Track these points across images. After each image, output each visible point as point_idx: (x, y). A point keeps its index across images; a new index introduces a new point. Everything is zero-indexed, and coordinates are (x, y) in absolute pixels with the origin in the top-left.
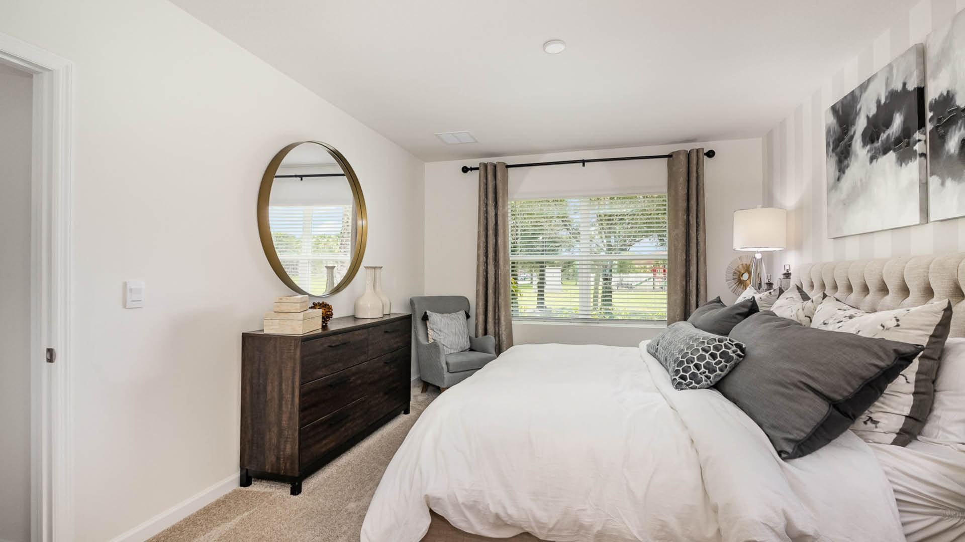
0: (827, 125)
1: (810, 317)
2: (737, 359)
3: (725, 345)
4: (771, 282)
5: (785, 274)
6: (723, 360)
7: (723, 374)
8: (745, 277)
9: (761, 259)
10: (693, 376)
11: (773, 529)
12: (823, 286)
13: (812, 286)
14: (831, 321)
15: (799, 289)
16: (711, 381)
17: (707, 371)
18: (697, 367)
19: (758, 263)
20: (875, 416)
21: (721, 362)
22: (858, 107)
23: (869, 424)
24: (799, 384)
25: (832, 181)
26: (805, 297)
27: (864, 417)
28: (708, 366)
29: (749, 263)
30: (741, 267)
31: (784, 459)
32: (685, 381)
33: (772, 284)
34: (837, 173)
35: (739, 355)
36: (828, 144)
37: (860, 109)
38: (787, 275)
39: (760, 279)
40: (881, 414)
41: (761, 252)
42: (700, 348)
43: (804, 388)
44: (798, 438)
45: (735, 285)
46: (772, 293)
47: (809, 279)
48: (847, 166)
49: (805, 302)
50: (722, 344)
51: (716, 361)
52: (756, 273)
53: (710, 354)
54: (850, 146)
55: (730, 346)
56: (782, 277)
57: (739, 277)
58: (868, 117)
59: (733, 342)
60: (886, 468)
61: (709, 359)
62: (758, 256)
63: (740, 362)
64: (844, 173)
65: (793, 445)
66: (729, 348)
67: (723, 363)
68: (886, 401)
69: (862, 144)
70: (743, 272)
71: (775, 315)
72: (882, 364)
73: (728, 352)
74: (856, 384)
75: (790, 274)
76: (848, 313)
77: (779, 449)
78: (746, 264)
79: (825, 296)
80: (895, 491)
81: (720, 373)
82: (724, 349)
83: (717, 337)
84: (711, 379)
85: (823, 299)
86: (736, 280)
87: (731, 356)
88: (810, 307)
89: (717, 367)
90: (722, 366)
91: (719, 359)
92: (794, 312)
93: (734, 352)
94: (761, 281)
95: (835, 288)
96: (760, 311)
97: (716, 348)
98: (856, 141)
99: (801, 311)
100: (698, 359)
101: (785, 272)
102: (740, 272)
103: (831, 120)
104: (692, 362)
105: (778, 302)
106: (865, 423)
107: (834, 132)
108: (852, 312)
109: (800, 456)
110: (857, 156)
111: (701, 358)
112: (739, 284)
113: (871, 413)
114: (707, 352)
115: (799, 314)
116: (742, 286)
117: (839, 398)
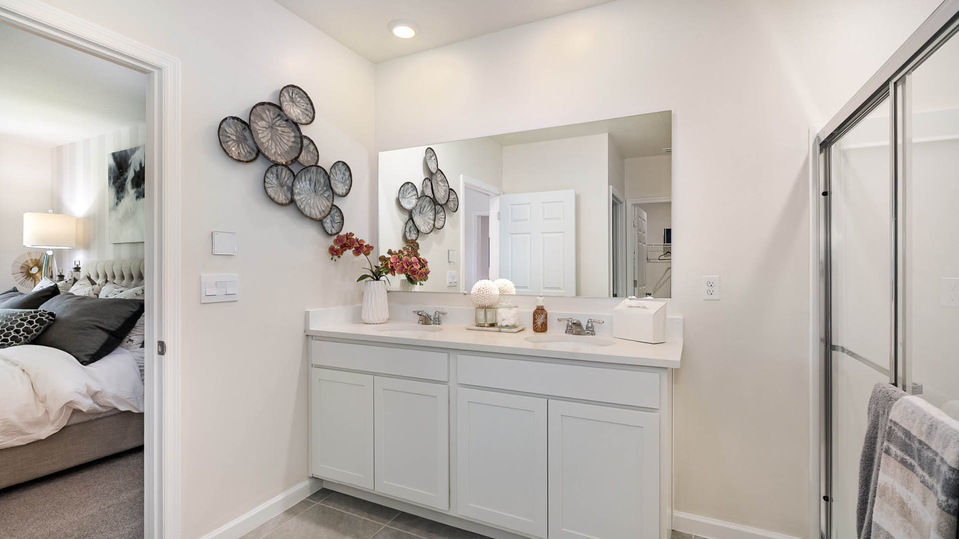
0: (109, 165)
1: (97, 295)
2: (49, 323)
3: (40, 315)
4: (63, 274)
5: (75, 268)
6: (38, 324)
7: (38, 333)
8: (35, 270)
9: (52, 255)
10: (14, 338)
11: (80, 393)
12: (106, 276)
13: (98, 276)
14: (110, 295)
15: (89, 278)
16: (28, 340)
17: (25, 333)
18: (17, 332)
19: (49, 259)
20: (131, 338)
21: (37, 325)
22: (129, 162)
23: (130, 342)
24: (93, 326)
25: (112, 204)
26: (93, 283)
27: (126, 340)
28: (26, 330)
29: (38, 258)
30: (30, 262)
31: (84, 365)
32: (7, 342)
33: (64, 276)
34: (116, 200)
35: (51, 320)
36: (110, 178)
37: (131, 164)
38: (77, 269)
39: (52, 272)
40: (134, 337)
41: (52, 250)
42: (18, 319)
43: (96, 328)
44: (92, 353)
45: (23, 278)
46: (68, 282)
47: (95, 272)
48: (123, 197)
49: (94, 286)
50: (38, 314)
51: (33, 325)
52: (48, 267)
53: (15, 331)
54: (124, 184)
55: (44, 314)
56: (73, 270)
57: (28, 271)
58: (135, 171)
59: (46, 311)
60: (135, 358)
61: (27, 325)
62: (50, 253)
63: (52, 324)
64: (120, 201)
65: (89, 357)
66: (43, 316)
67: (39, 326)
68: (137, 330)
69: (131, 186)
70: (32, 266)
71: (73, 294)
72: (134, 310)
73: (42, 319)
74: (122, 321)
75: (80, 268)
76: (120, 290)
77: (81, 361)
78: (36, 259)
79: (107, 281)
80: (138, 363)
81: (36, 333)
82: (39, 317)
83: (33, 310)
84: (29, 339)
85: (106, 283)
86: (24, 274)
87: (45, 321)
88: (97, 289)
89: (34, 329)
90: (37, 328)
91: (35, 324)
92: (87, 292)
93: (46, 318)
94: (52, 274)
95: (114, 277)
96: (61, 293)
97: (32, 317)
98: (128, 183)
99: (91, 291)
100: (17, 326)
101: (76, 266)
102: (28, 266)
103: (111, 162)
104: (12, 329)
105: (73, 288)
106: (128, 342)
107: (114, 171)
108: (122, 289)
109: (93, 362)
110: (128, 192)
111: (21, 325)
112: (27, 277)
113: (130, 337)
114: (25, 321)
115: (90, 293)
116: (32, 278)
117: (114, 330)
